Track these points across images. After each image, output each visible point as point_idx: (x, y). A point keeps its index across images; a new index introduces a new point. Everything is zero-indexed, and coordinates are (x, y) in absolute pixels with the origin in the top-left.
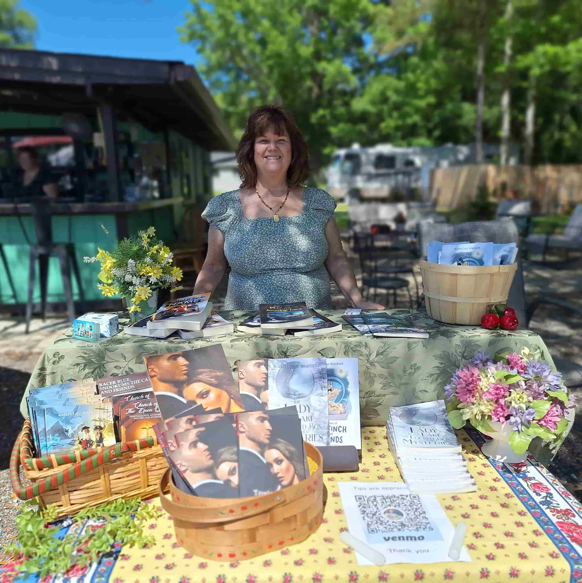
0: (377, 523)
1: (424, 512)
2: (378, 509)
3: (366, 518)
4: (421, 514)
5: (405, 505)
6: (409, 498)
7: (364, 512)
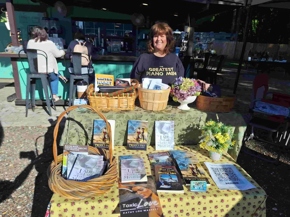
0: (221, 178)
1: (235, 174)
2: (219, 172)
3: (217, 175)
4: (234, 175)
5: (228, 172)
6: (228, 169)
7: (215, 173)
